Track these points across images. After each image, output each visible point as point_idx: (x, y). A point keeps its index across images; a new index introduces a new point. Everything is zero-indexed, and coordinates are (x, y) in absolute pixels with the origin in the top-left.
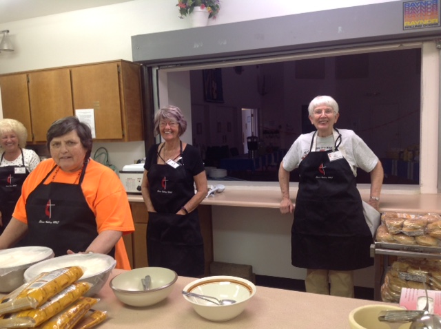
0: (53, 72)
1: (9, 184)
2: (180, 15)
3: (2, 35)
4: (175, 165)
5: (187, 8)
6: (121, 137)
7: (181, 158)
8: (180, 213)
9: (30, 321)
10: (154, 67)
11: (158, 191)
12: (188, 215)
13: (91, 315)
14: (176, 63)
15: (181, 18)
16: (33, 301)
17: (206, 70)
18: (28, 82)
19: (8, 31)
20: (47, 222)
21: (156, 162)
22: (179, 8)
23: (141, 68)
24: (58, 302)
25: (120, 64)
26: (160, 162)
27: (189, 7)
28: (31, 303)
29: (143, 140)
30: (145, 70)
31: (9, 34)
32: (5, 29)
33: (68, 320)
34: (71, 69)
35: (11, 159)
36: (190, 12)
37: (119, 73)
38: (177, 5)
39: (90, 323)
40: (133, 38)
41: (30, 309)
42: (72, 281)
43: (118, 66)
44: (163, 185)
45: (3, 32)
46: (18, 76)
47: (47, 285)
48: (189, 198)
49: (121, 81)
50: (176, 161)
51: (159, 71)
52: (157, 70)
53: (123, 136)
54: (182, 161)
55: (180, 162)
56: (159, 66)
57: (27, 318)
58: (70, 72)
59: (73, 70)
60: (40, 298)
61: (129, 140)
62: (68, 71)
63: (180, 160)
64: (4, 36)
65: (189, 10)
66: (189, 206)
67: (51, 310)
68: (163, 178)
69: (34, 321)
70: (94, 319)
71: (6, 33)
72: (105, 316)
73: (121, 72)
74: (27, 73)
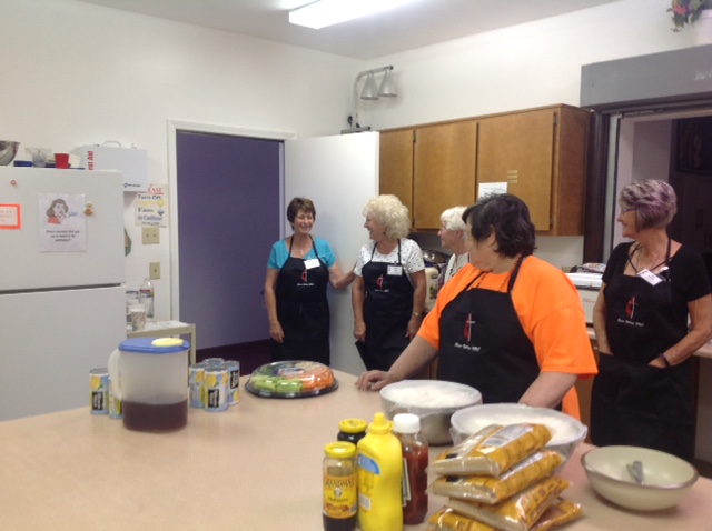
0: (451, 127)
1: (378, 288)
2: (674, 26)
3: (383, 73)
4: (655, 280)
5: (688, 13)
6: (547, 228)
7: (666, 268)
8: (656, 363)
9: (488, 494)
10: (615, 114)
11: (619, 320)
12: (669, 369)
13: (559, 504)
14: (658, 106)
15: (676, 31)
16: (494, 465)
17: (684, 120)
18: (414, 141)
19: (392, 68)
20: (465, 347)
21: (623, 271)
22: (672, 14)
23: (592, 117)
24: (522, 472)
25: (559, 111)
26: (629, 272)
27: (693, 12)
28: (491, 468)
29: (580, 234)
30: (598, 119)
31: (393, 71)
32: (388, 65)
33: (534, 505)
34: (478, 121)
35: (386, 252)
36: (693, 20)
37: (555, 125)
38: (669, 10)
39: (560, 518)
40: (584, 68)
41: (487, 476)
42: (538, 447)
43: (555, 115)
44: (628, 310)
45: (385, 68)
46: (400, 133)
47: (510, 444)
48: (675, 341)
49: (558, 138)
50: (657, 272)
51: (622, 121)
52: (619, 120)
53: (551, 226)
54: (668, 273)
55: (663, 274)
56: (623, 113)
57: (484, 489)
58: (478, 126)
59: (482, 122)
60: (504, 464)
61: (560, 234)
62: (474, 124)
63: (665, 272)
64: (386, 75)
65: (690, 17)
66: (672, 354)
67: (514, 483)
68: (631, 299)
69: (493, 495)
70: (563, 512)
71: (388, 71)
72: (579, 512)
73: (559, 125)
74: (414, 129)
